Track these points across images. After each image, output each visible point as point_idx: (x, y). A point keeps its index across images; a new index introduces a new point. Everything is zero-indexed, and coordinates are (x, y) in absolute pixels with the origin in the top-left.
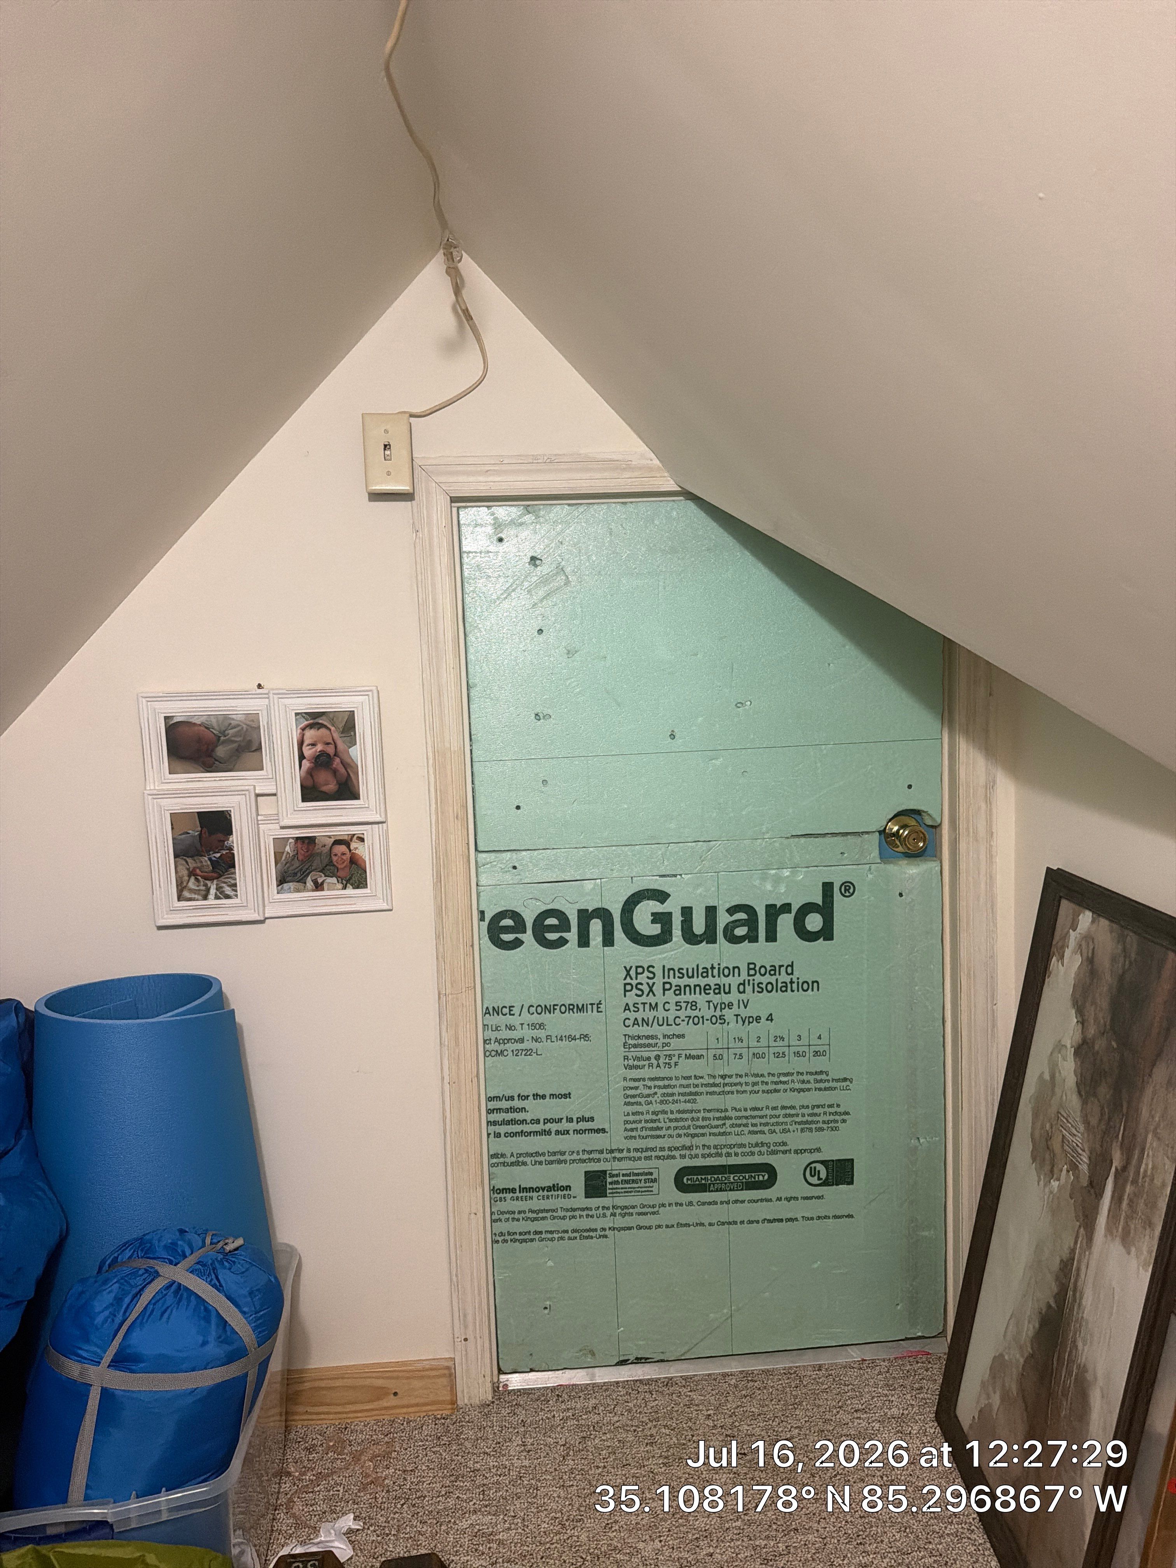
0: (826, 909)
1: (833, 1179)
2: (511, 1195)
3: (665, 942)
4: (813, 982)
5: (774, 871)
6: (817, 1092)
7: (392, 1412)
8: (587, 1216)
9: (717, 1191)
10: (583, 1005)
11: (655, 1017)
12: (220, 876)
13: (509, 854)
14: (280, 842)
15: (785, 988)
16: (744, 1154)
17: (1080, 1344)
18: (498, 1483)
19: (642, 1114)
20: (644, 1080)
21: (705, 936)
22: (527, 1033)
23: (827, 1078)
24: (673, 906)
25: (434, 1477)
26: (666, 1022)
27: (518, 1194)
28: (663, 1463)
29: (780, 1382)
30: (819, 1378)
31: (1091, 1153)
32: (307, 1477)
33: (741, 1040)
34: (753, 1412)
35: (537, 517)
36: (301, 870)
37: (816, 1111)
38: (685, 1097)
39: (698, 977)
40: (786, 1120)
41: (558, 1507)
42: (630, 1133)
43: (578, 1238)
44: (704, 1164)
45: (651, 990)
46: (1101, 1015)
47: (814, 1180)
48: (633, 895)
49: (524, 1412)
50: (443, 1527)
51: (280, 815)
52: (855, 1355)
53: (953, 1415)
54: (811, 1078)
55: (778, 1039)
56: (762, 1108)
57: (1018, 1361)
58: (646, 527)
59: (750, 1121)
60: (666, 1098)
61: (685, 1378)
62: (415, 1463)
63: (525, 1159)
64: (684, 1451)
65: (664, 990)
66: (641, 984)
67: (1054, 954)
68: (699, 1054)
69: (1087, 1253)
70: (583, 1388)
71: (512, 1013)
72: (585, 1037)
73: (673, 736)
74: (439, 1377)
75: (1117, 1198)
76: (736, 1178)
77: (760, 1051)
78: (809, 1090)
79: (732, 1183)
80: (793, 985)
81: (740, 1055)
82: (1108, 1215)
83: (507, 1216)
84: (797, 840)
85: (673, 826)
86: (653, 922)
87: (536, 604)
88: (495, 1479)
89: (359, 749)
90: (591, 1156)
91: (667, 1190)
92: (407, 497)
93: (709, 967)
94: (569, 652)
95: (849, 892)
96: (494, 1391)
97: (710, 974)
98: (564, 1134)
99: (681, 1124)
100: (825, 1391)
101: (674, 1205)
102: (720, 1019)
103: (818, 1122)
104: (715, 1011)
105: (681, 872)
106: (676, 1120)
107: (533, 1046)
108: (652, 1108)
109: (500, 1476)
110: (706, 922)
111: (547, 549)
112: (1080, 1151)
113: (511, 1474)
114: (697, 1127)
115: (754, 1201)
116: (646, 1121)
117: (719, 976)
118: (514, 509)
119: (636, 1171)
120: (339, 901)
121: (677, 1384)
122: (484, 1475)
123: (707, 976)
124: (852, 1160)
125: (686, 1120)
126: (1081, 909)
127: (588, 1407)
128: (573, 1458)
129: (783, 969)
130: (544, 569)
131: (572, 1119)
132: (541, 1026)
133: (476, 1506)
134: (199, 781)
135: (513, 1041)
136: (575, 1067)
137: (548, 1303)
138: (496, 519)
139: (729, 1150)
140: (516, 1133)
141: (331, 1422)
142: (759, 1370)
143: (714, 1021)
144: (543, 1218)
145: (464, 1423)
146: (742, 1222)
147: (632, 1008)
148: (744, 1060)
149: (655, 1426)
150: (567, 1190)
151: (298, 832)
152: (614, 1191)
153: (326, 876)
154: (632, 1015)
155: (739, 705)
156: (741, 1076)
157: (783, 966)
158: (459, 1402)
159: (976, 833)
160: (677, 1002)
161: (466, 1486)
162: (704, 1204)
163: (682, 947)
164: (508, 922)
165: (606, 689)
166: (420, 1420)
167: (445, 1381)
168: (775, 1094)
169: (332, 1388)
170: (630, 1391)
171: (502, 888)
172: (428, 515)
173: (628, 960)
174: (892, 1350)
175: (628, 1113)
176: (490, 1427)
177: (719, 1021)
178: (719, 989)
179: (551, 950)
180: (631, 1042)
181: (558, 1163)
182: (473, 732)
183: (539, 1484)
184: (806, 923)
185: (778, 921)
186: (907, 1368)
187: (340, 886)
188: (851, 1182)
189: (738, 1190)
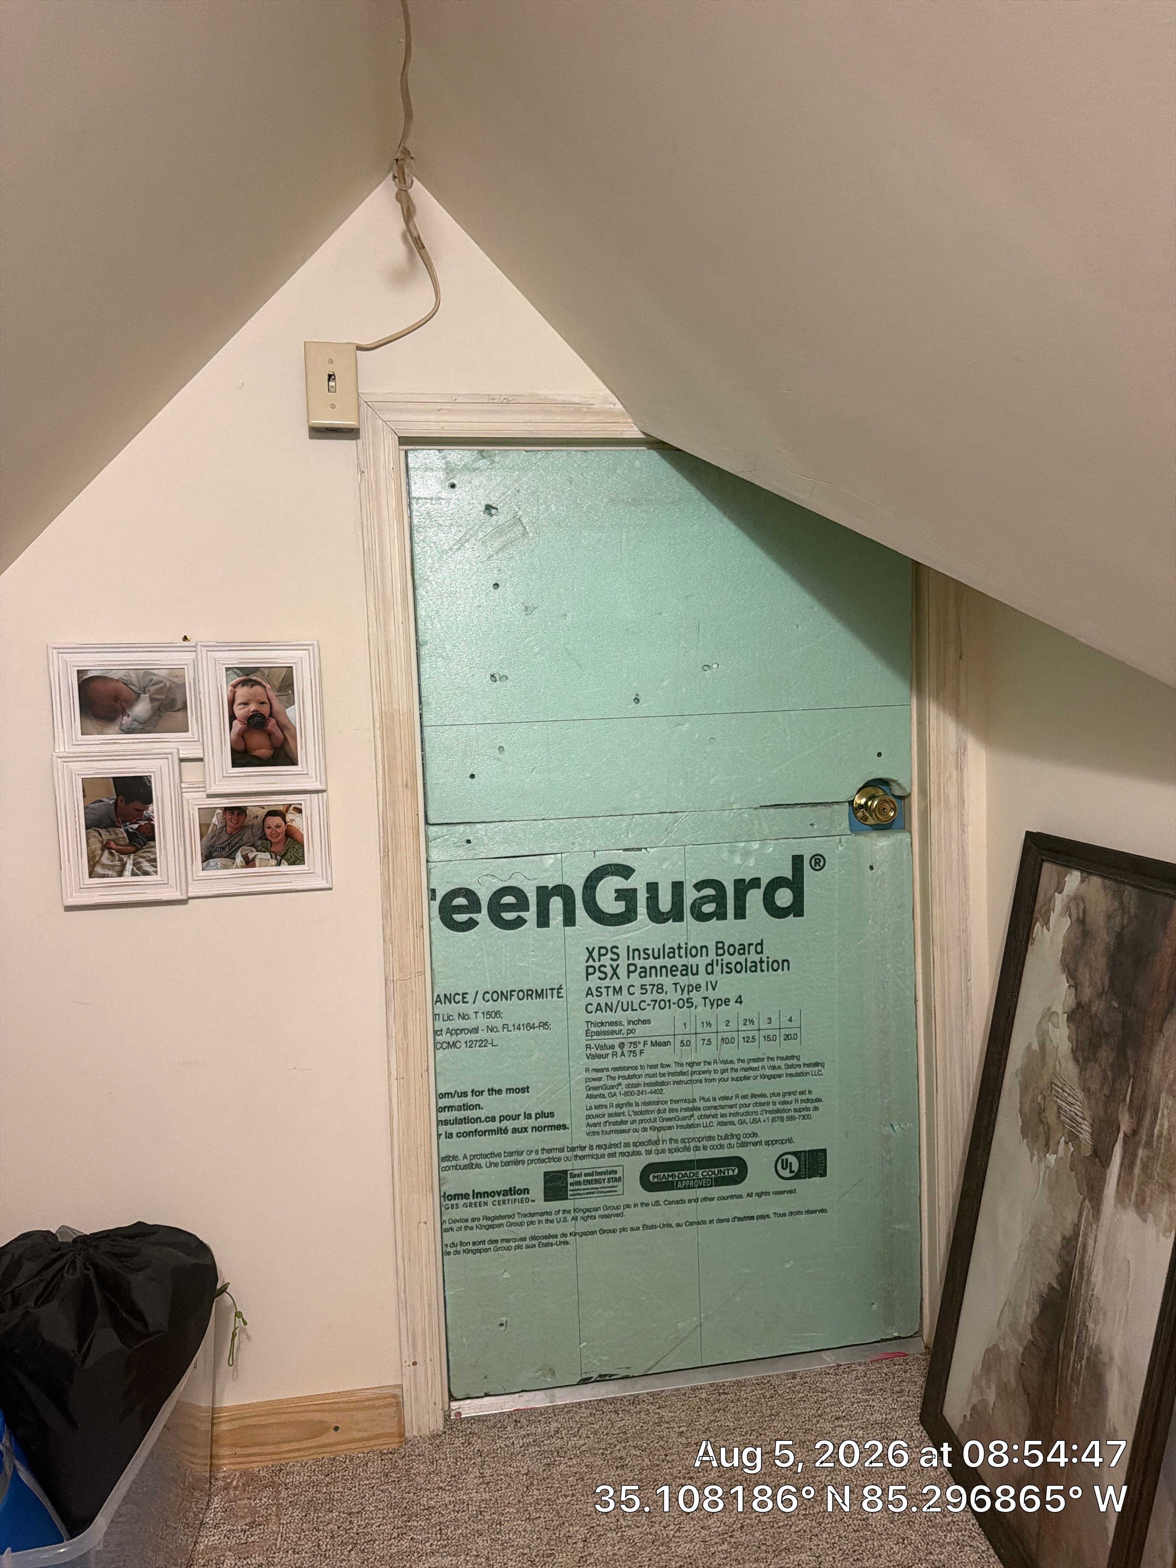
0: (796, 884)
1: (805, 1171)
2: (464, 1201)
3: (630, 921)
4: (783, 961)
5: (743, 844)
6: (789, 1078)
7: (333, 1449)
8: (547, 1221)
9: (685, 1188)
10: (543, 990)
11: (619, 1001)
12: (138, 850)
13: (462, 828)
15: (754, 967)
16: (713, 1147)
17: (1091, 1325)
18: (458, 1521)
19: (606, 1107)
20: (607, 1070)
21: (671, 914)
22: (482, 1022)
23: (798, 1063)
24: (637, 882)
26: (630, 1007)
27: (471, 1200)
29: (754, 1393)
30: (795, 1387)
31: (1093, 1120)
32: (239, 1528)
33: (709, 1024)
34: (728, 1426)
35: (493, 462)
36: (230, 844)
37: (787, 1098)
38: (651, 1088)
39: (664, 958)
40: (756, 1109)
41: (525, 1542)
42: (593, 1129)
43: (537, 1246)
44: (671, 1160)
45: (615, 973)
46: (1097, 976)
47: (786, 1173)
48: (596, 871)
49: (479, 1441)
51: (207, 784)
52: (830, 1359)
53: (939, 1415)
54: (782, 1063)
55: (748, 1023)
56: (732, 1097)
57: (1017, 1350)
58: (609, 478)
59: (719, 1111)
60: (631, 1090)
61: (652, 1395)
62: (361, 1504)
63: (479, 1161)
64: (659, 1472)
65: (629, 972)
66: (605, 966)
67: (1037, 920)
68: (666, 1041)
69: (1094, 1226)
70: (543, 1412)
71: (465, 1000)
72: (544, 1025)
73: (637, 700)
74: (385, 1406)
75: (1128, 1164)
76: (705, 1174)
77: (729, 1035)
78: (780, 1076)
79: (700, 1179)
80: (763, 964)
81: (709, 1040)
82: (1118, 1185)
83: (459, 1225)
84: (765, 810)
85: (637, 796)
86: (617, 899)
88: (453, 1516)
89: (297, 708)
90: (551, 1155)
91: (633, 1189)
92: (350, 433)
93: (676, 946)
94: (527, 608)
95: (819, 866)
96: (446, 1420)
97: (677, 955)
98: (522, 1132)
99: (647, 1117)
100: (802, 1399)
101: (639, 1205)
102: (688, 1002)
103: (789, 1110)
104: (682, 994)
105: (646, 846)
106: (642, 1113)
107: (489, 1035)
108: (615, 1101)
109: (458, 1513)
110: (673, 899)
111: (503, 497)
112: (1080, 1120)
113: (470, 1509)
114: (664, 1120)
115: (724, 1198)
116: (610, 1115)
117: (686, 956)
118: (467, 453)
119: (599, 1170)
120: (275, 879)
121: (644, 1401)
122: (440, 1513)
123: (674, 957)
124: (824, 1151)
125: (652, 1112)
126: (1067, 869)
127: (549, 1432)
128: (539, 1487)
129: (752, 948)
130: (499, 519)
131: (531, 1115)
132: (497, 1014)
133: (434, 1547)
134: (116, 743)
135: (466, 1031)
136: (534, 1058)
137: (504, 1318)
138: (447, 463)
139: (697, 1144)
140: (470, 1132)
141: (263, 1464)
142: (731, 1382)
143: (681, 1004)
144: (499, 1226)
145: (414, 1457)
146: (711, 1222)
147: (595, 993)
148: (713, 1046)
150: (524, 1194)
152: (575, 1192)
153: (257, 851)
154: (595, 1000)
155: (705, 668)
156: (709, 1063)
157: (752, 944)
158: (407, 1435)
159: (947, 800)
160: (642, 985)
161: (420, 1525)
162: (670, 1203)
163: (648, 925)
164: (461, 901)
165: (567, 649)
166: (364, 1457)
167: (392, 1411)
168: (745, 1082)
169: (264, 1426)
170: (594, 1411)
171: (455, 864)
172: (373, 455)
173: (590, 940)
174: (867, 1353)
175: (591, 1107)
176: (443, 1459)
177: (687, 1005)
178: (686, 970)
179: (508, 931)
180: (594, 1029)
181: (515, 1164)
182: (423, 694)
183: (503, 1518)
184: (776, 896)
185: (747, 896)
186: (884, 1371)
187: (274, 862)
188: (824, 1174)
189: (706, 1187)
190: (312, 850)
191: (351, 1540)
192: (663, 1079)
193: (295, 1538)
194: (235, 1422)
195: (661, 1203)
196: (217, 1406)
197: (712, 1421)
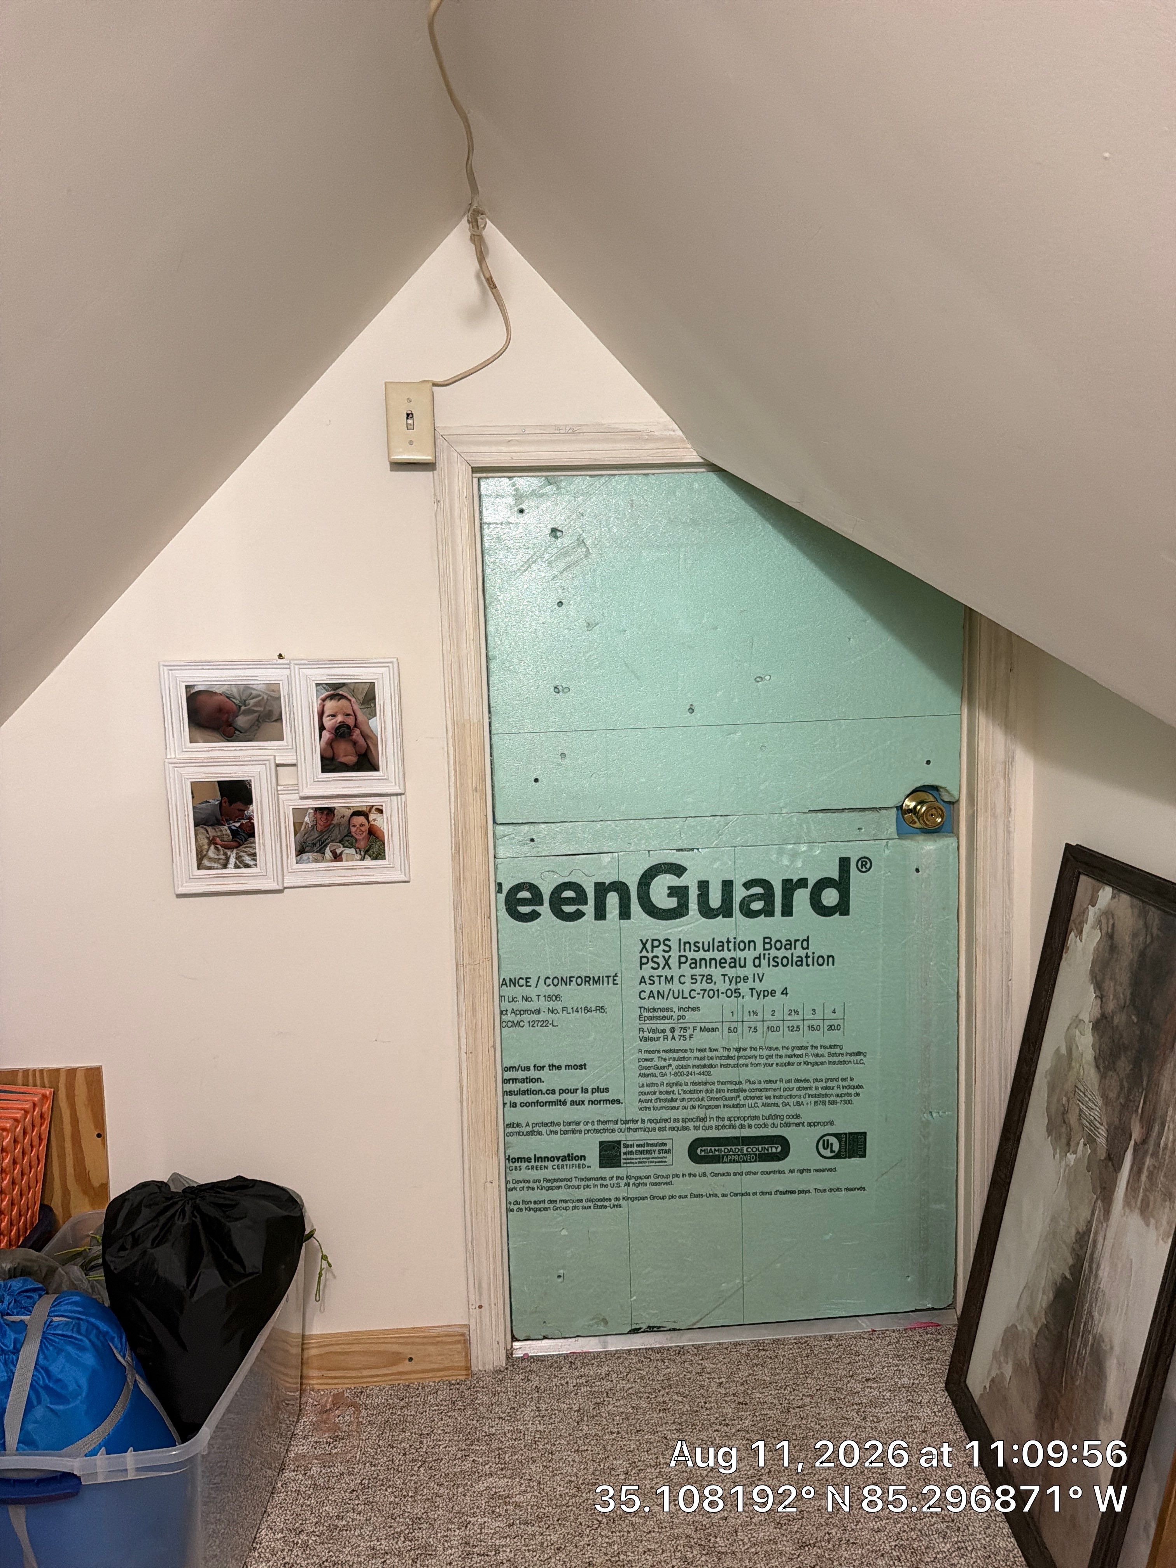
0: (842, 884)
1: (846, 1152)
2: (527, 1164)
3: (682, 916)
4: (828, 957)
5: (790, 846)
6: (831, 1065)
7: (407, 1377)
8: (602, 1185)
9: (730, 1162)
10: (599, 977)
11: (670, 990)
12: (240, 845)
13: (526, 827)
14: (299, 812)
15: (800, 962)
16: (757, 1127)
17: (1096, 1315)
18: (515, 1447)
19: (657, 1085)
20: (659, 1052)
21: (721, 910)
22: (544, 1004)
23: (842, 1052)
24: (689, 880)
25: (450, 1441)
26: (681, 995)
27: (533, 1163)
28: (676, 1429)
29: (791, 1352)
30: (830, 1348)
31: (1108, 1127)
32: (325, 1440)
33: (756, 1013)
35: (559, 488)
36: (319, 840)
37: (830, 1084)
38: (699, 1070)
39: (713, 951)
40: (799, 1093)
41: (573, 1471)
43: (592, 1207)
44: (718, 1136)
45: (667, 963)
46: (1120, 990)
47: (827, 1153)
48: (651, 869)
49: (537, 1378)
50: (460, 1490)
51: (300, 785)
52: (865, 1325)
53: (962, 1385)
54: (825, 1052)
55: (793, 1013)
56: (776, 1081)
57: (1031, 1331)
58: (668, 500)
59: (763, 1094)
60: (681, 1071)
61: (697, 1347)
62: (431, 1427)
63: (540, 1129)
64: (697, 1418)
65: (680, 963)
66: (658, 957)
67: (1072, 930)
68: (714, 1027)
69: (1105, 1224)
70: (596, 1356)
71: (528, 984)
72: (601, 1009)
73: (691, 710)
74: (454, 1343)
75: (1136, 1171)
76: (749, 1150)
77: (775, 1024)
78: (823, 1063)
79: (745, 1155)
80: (809, 959)
81: (755, 1028)
82: (1126, 1188)
83: (522, 1185)
84: (814, 814)
85: (690, 800)
86: (670, 895)
87: (556, 576)
88: (511, 1442)
90: (606, 1127)
91: (681, 1161)
92: (427, 466)
93: (725, 941)
94: (588, 625)
95: (865, 868)
96: (508, 1358)
97: (726, 948)
98: (579, 1104)
99: (695, 1096)
100: (836, 1360)
101: (687, 1175)
102: (735, 993)
103: (831, 1095)
104: (730, 985)
105: (698, 847)
106: (690, 1092)
107: (550, 1017)
108: (666, 1080)
109: (515, 1440)
110: (723, 896)
111: (568, 521)
112: (1098, 1125)
113: (526, 1438)
114: (711, 1099)
115: (767, 1172)
116: (661, 1093)
117: (735, 950)
118: (535, 481)
119: (650, 1142)
120: (359, 872)
121: (688, 1352)
122: (499, 1440)
123: (723, 950)
124: (864, 1134)
125: (700, 1091)
126: (1101, 884)
127: (601, 1374)
128: (588, 1423)
129: (798, 944)
130: (565, 541)
131: (587, 1090)
132: (558, 997)
133: (492, 1469)
134: (219, 750)
135: (529, 1012)
136: (591, 1039)
137: (562, 1271)
138: (517, 490)
139: (743, 1122)
140: (532, 1103)
141: (347, 1386)
142: (770, 1340)
143: (728, 995)
144: (558, 1188)
145: (478, 1389)
146: (755, 1194)
147: (648, 981)
148: (759, 1034)
149: (668, 1394)
150: (581, 1160)
151: (318, 802)
152: (628, 1161)
153: (344, 847)
154: (648, 988)
155: (758, 679)
156: (755, 1049)
157: (798, 940)
158: (473, 1369)
159: (994, 808)
160: (692, 976)
161: (482, 1449)
163: (700, 919)
164: (525, 894)
165: (626, 664)
166: (435, 1386)
167: (459, 1346)
168: (790, 1067)
169: (347, 1353)
170: (643, 1359)
171: (520, 860)
172: (450, 485)
173: (644, 933)
174: (902, 1321)
175: (643, 1084)
176: (504, 1393)
177: (734, 994)
178: (734, 963)
179: (568, 923)
180: (646, 1014)
181: (573, 1133)
182: (492, 705)
183: (554, 1449)
184: (822, 897)
185: (795, 896)
186: (917, 1339)
187: (358, 857)
188: (864, 1155)
189: (751, 1162)
190: (392, 847)
191: (420, 1458)
192: (711, 1062)
193: (372, 1452)
194: (323, 1349)
195: (708, 1174)
196: (307, 1333)
197: (750, 1375)
